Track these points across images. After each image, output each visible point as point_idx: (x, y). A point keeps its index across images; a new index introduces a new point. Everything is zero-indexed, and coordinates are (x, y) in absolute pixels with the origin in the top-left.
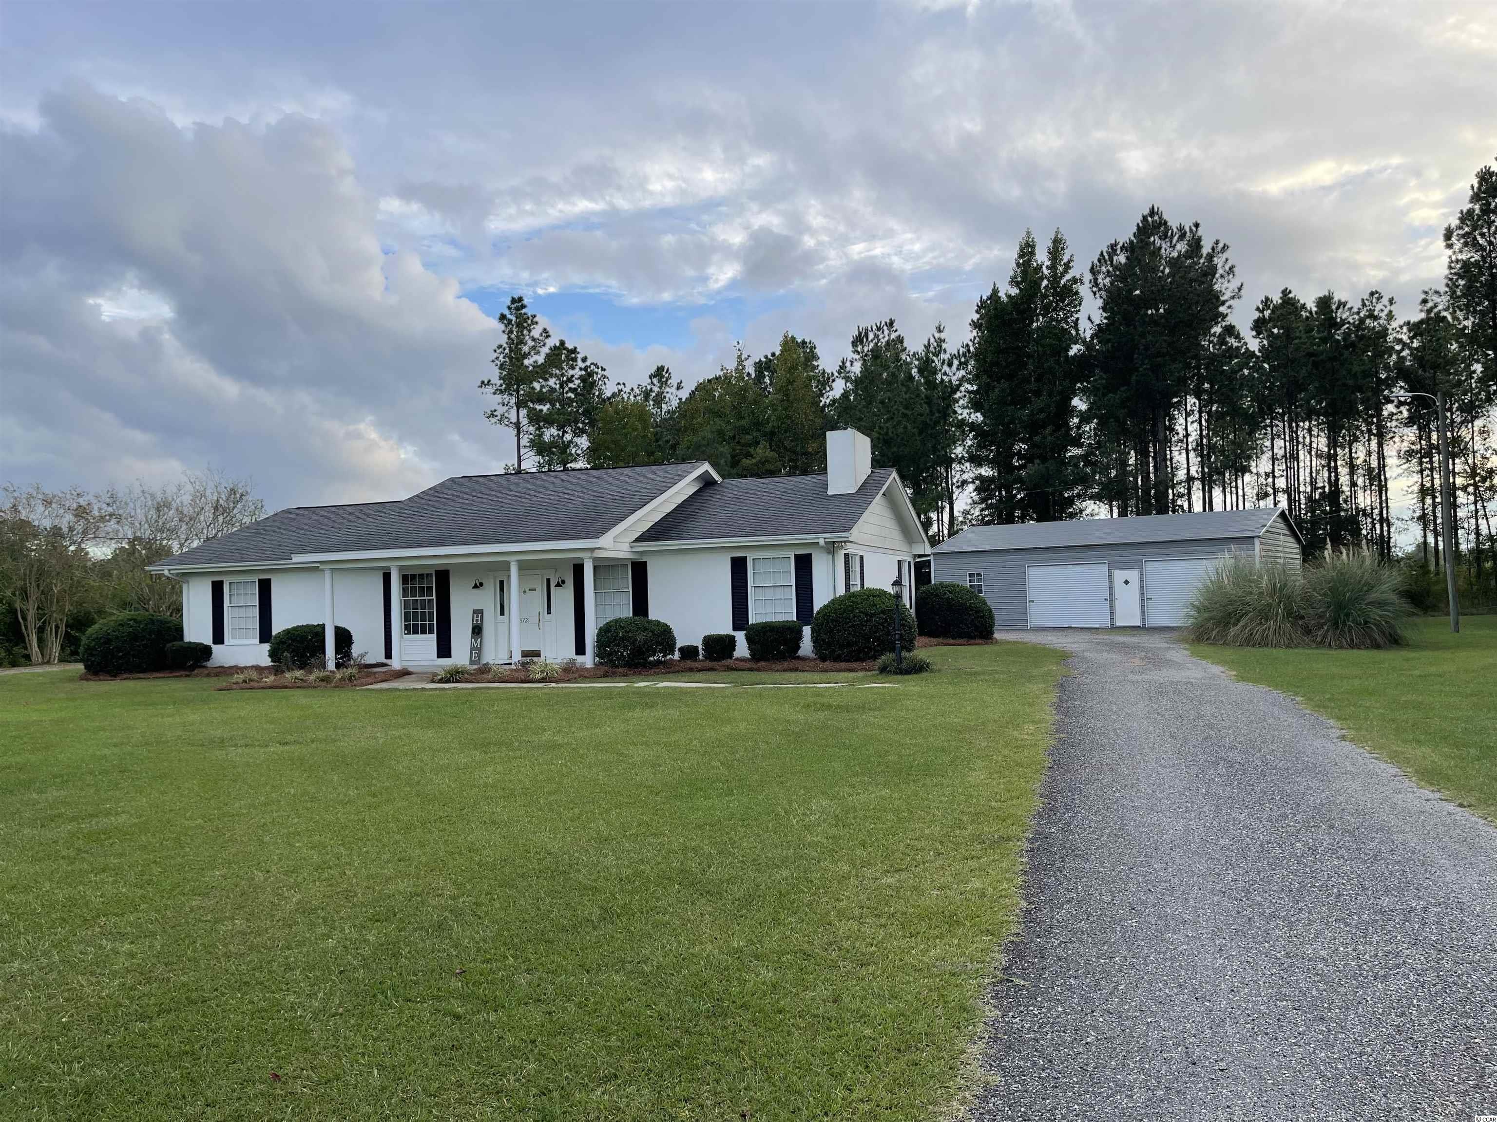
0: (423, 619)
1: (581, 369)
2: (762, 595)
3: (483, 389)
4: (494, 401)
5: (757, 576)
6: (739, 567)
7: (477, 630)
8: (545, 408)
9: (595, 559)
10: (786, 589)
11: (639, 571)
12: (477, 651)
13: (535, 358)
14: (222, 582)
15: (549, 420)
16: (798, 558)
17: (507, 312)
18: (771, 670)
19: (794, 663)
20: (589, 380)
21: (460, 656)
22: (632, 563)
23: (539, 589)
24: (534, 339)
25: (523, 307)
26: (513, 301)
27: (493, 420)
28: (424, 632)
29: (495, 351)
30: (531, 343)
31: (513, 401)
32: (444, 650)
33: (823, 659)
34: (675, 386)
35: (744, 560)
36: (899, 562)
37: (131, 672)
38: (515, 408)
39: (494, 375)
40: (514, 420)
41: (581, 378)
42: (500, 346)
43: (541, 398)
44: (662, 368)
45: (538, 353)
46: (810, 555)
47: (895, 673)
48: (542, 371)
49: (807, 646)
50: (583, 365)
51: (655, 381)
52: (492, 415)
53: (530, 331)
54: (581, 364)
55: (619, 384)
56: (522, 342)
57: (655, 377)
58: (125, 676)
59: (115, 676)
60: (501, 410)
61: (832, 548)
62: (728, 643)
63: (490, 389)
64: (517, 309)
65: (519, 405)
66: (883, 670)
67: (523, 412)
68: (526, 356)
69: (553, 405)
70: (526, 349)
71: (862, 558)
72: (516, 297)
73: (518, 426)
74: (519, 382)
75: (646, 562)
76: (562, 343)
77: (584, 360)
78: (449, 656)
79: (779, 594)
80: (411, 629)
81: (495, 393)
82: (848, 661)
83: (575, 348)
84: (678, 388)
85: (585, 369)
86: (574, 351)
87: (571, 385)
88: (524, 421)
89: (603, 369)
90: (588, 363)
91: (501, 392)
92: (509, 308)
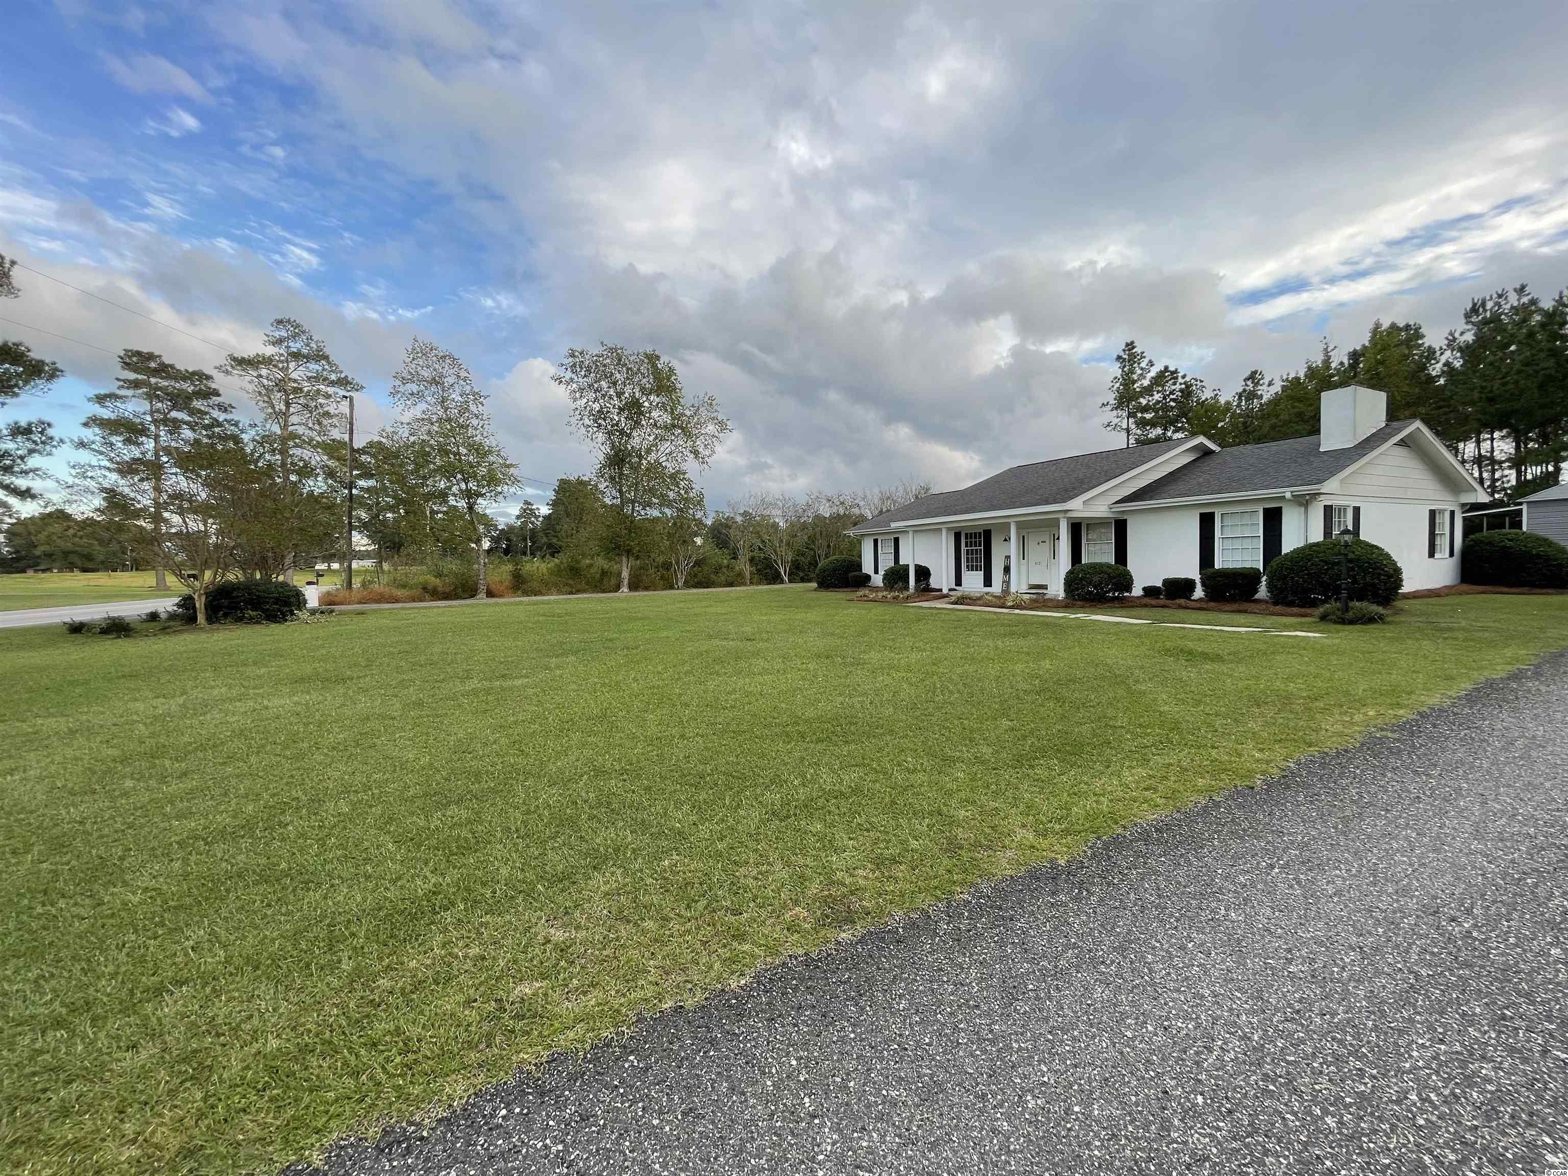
0: (977, 562)
1: (1181, 384)
2: (1228, 544)
3: (1104, 409)
4: (1111, 416)
5: (1225, 529)
6: (1207, 522)
7: (1007, 570)
8: (1148, 416)
9: (1068, 519)
10: (1255, 540)
11: (1121, 528)
12: (1007, 583)
13: (1143, 381)
14: (878, 539)
15: (1153, 424)
16: (1267, 512)
17: (1122, 354)
18: (1220, 611)
19: (1246, 606)
20: (1187, 392)
21: (997, 587)
22: (1116, 521)
23: (1048, 541)
24: (1142, 369)
25: (1134, 348)
26: (1127, 345)
27: (1109, 429)
28: (977, 570)
29: (1112, 382)
30: (1139, 372)
31: (1125, 414)
32: (988, 582)
33: (1276, 603)
34: (1267, 384)
35: (1212, 515)
36: (1433, 513)
38: (1126, 418)
39: (1111, 398)
40: (1125, 426)
41: (1181, 391)
42: (1116, 378)
43: (1145, 409)
44: (1255, 372)
45: (1145, 378)
46: (1281, 508)
47: (1335, 622)
48: (1148, 391)
49: (1263, 592)
50: (1183, 381)
51: (1249, 383)
52: (1109, 425)
53: (1139, 364)
54: (1180, 380)
55: (1215, 390)
56: (1132, 372)
57: (1248, 379)
60: (1115, 421)
61: (1304, 501)
62: (1188, 585)
63: (1109, 408)
64: (1129, 350)
65: (1129, 416)
66: (1324, 618)
67: (1131, 420)
68: (1134, 382)
69: (1157, 412)
70: (1135, 377)
71: (1357, 510)
72: (1129, 342)
73: (1128, 431)
74: (1129, 400)
75: (1126, 520)
76: (1166, 368)
77: (1184, 377)
78: (990, 586)
79: (1247, 544)
80: (971, 568)
81: (1112, 410)
82: (1302, 607)
83: (1176, 370)
84: (1269, 385)
85: (1185, 383)
86: (1176, 372)
87: (1172, 397)
88: (1133, 427)
89: (1201, 381)
90: (1187, 379)
91: (1116, 409)
92: (1124, 350)
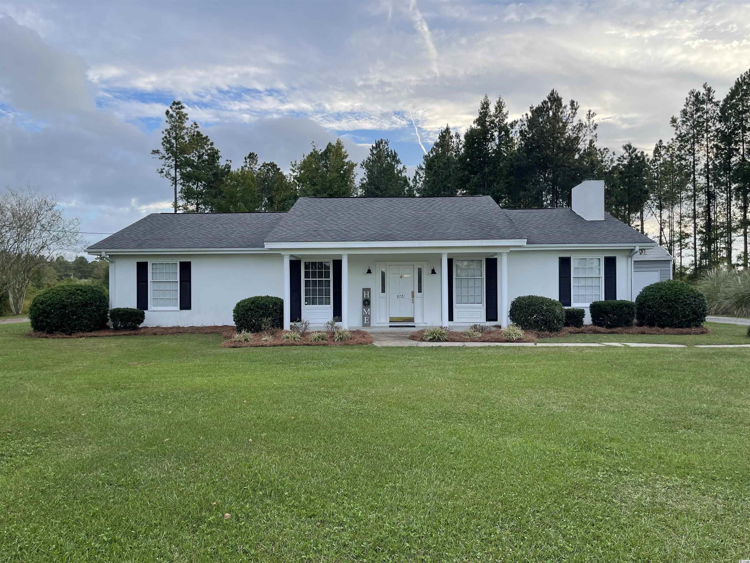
0: (321, 294)
2: (579, 283)
3: (153, 155)
6: (564, 264)
7: (367, 303)
11: (491, 265)
12: (368, 317)
14: (146, 263)
17: (170, 110)
22: (487, 259)
23: (411, 275)
25: (182, 107)
26: (175, 103)
28: (324, 303)
29: (163, 132)
31: (173, 164)
32: (337, 316)
35: (569, 259)
37: (83, 331)
38: (174, 168)
39: (162, 147)
40: (173, 176)
46: (615, 257)
52: (162, 172)
55: (228, 160)
57: (248, 158)
58: (78, 334)
59: (70, 334)
63: (157, 156)
64: (177, 109)
65: (176, 167)
67: (179, 172)
72: (177, 101)
75: (496, 259)
76: (199, 133)
78: (342, 320)
80: (312, 301)
81: (161, 158)
83: (207, 137)
85: (212, 150)
88: (179, 177)
90: (213, 147)
91: (165, 158)
92: (172, 108)
